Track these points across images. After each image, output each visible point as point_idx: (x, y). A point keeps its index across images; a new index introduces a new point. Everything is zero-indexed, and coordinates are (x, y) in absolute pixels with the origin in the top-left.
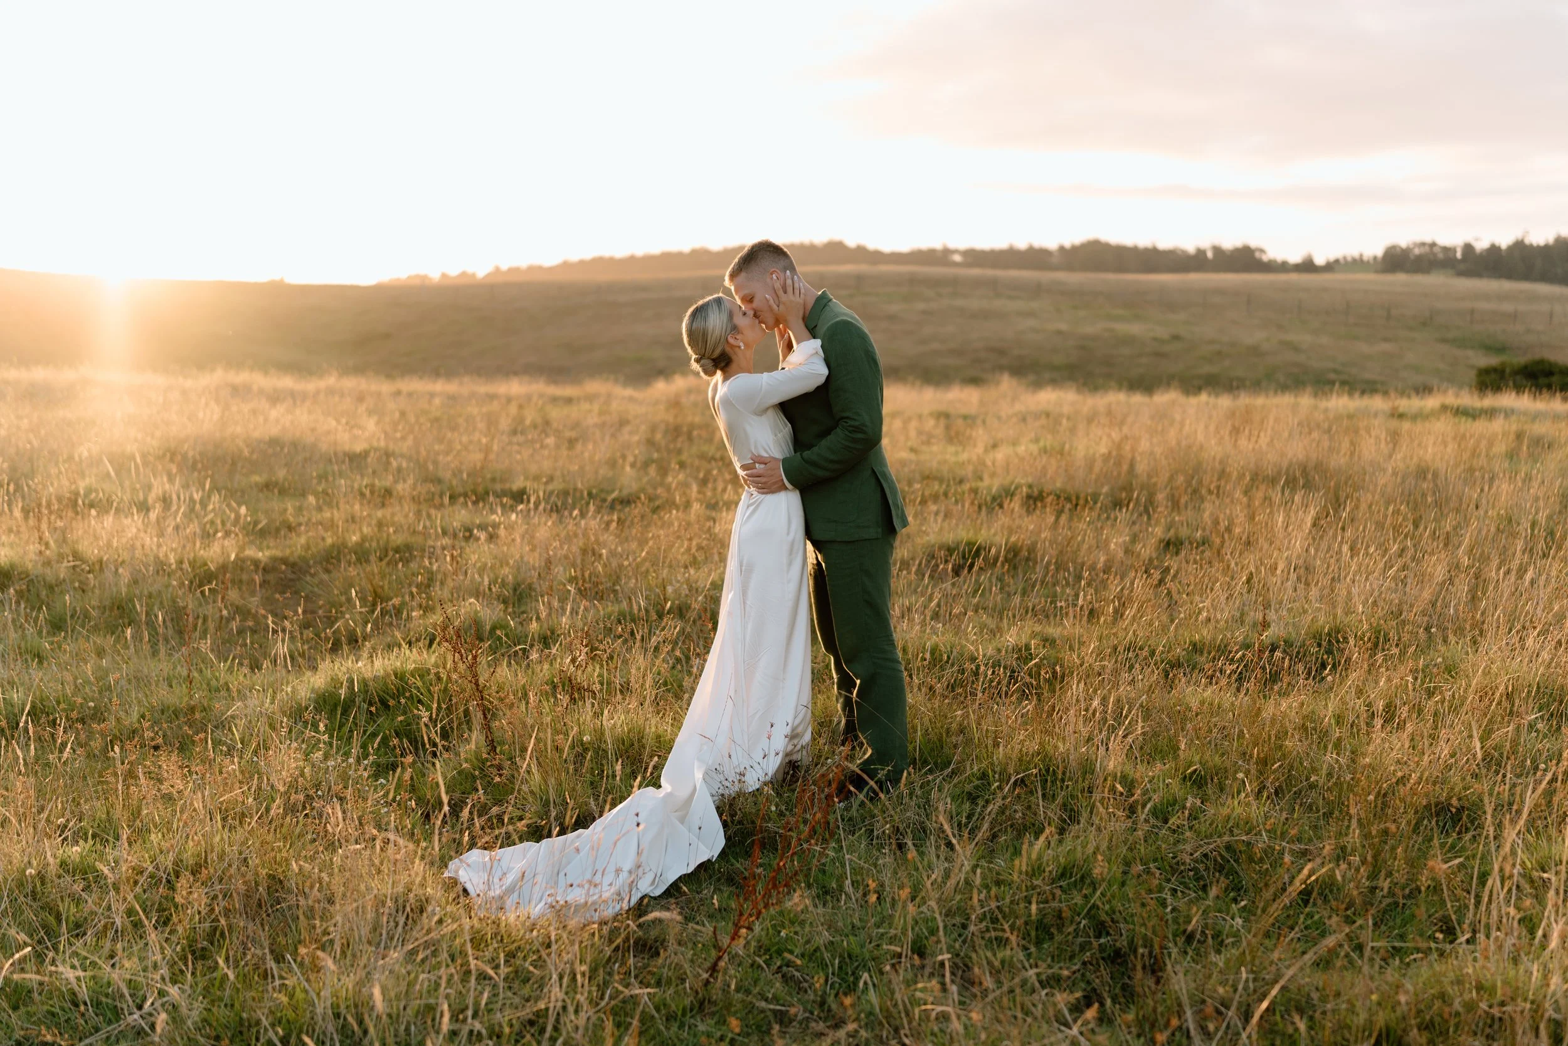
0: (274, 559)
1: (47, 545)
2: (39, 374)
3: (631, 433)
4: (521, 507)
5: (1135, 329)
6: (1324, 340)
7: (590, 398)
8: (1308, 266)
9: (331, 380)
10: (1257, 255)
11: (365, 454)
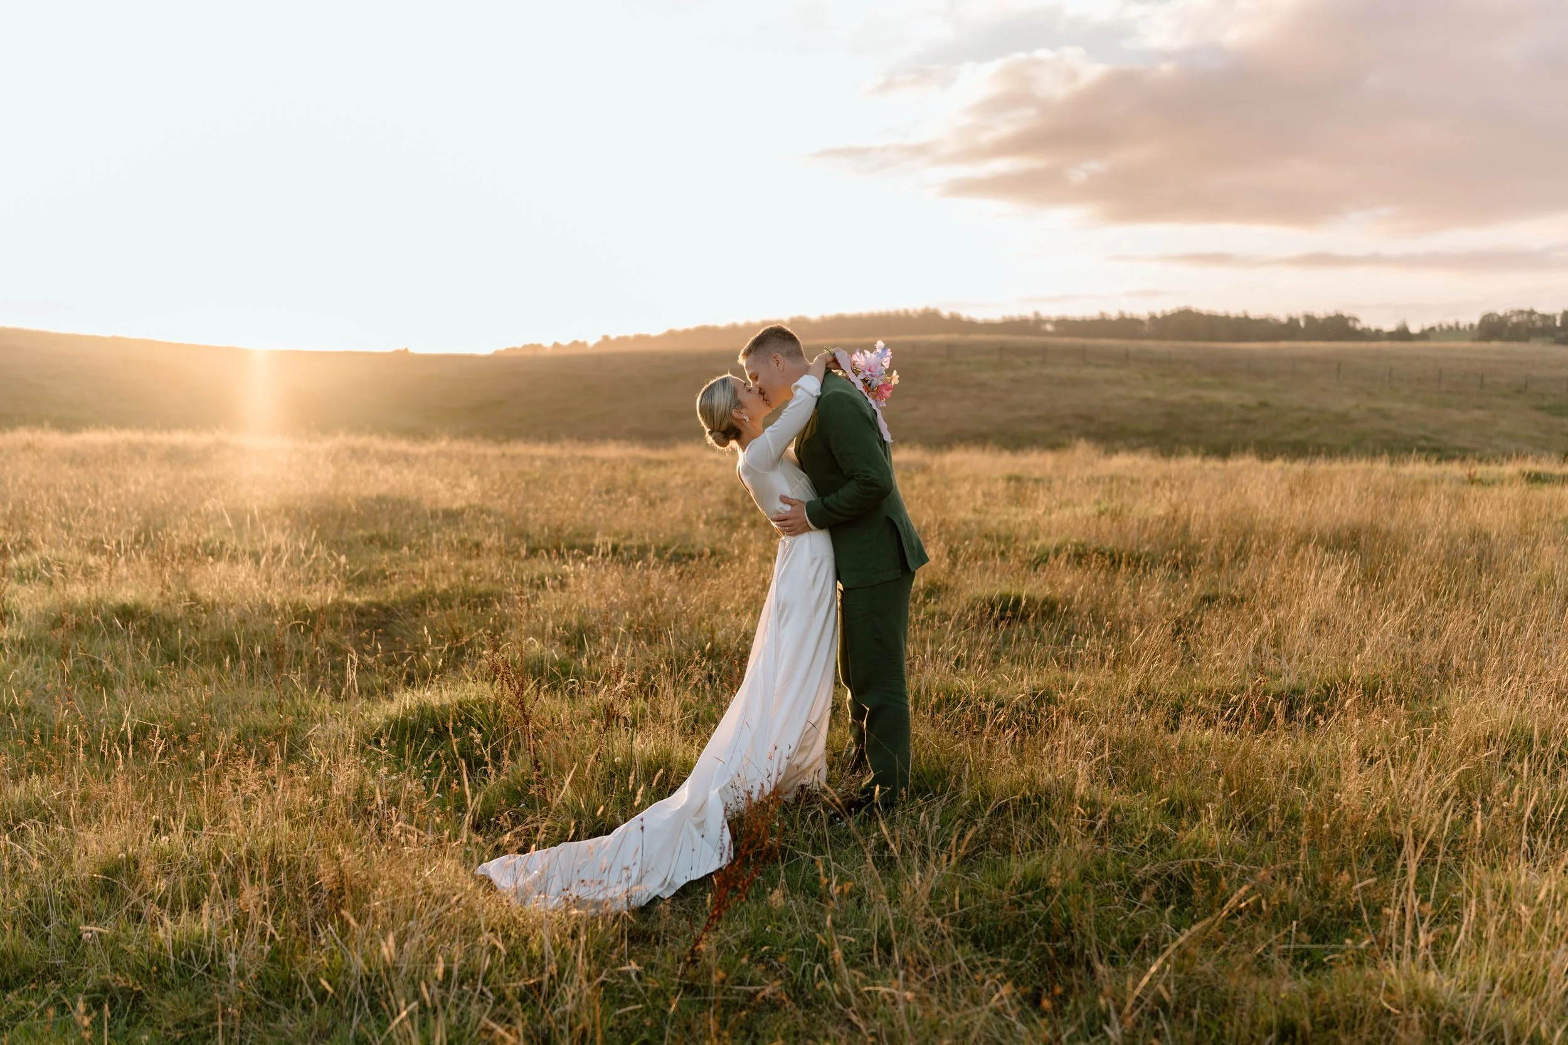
0: (370, 604)
1: (169, 588)
2: (180, 438)
3: (710, 493)
4: (589, 558)
5: (1222, 396)
6: (1415, 407)
7: (681, 461)
8: (1402, 334)
9: (443, 444)
10: (1351, 323)
11: (461, 512)
